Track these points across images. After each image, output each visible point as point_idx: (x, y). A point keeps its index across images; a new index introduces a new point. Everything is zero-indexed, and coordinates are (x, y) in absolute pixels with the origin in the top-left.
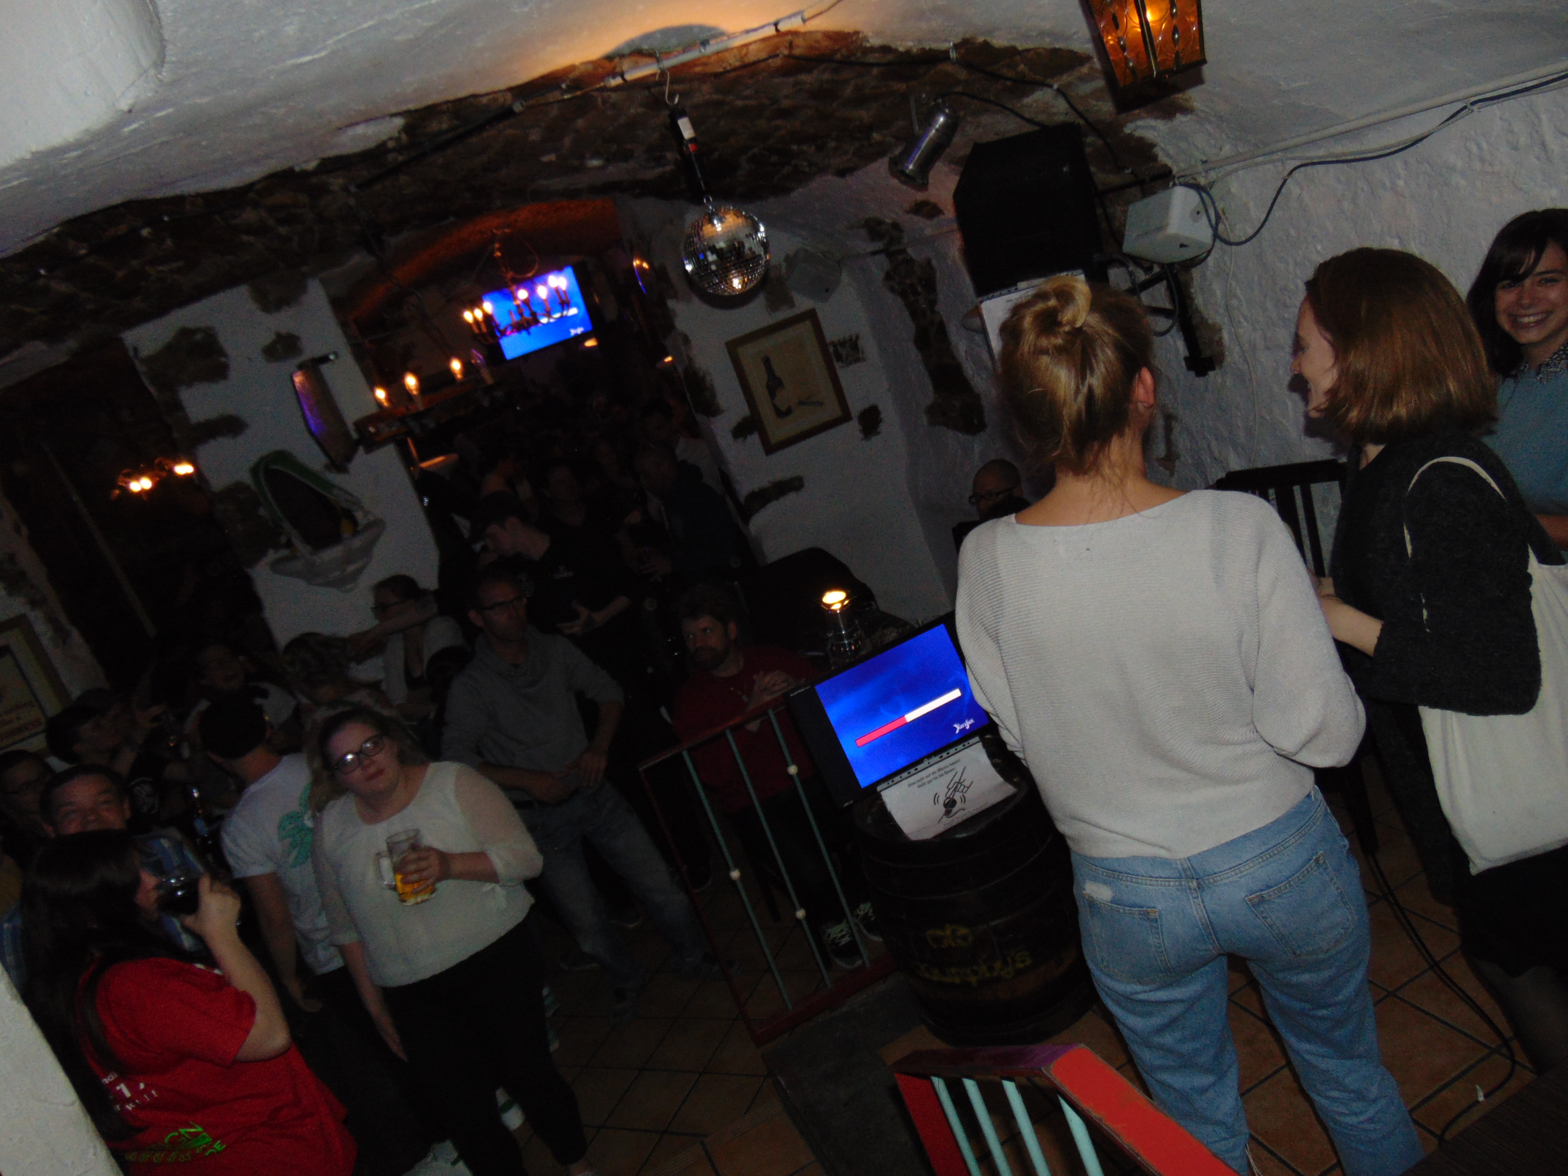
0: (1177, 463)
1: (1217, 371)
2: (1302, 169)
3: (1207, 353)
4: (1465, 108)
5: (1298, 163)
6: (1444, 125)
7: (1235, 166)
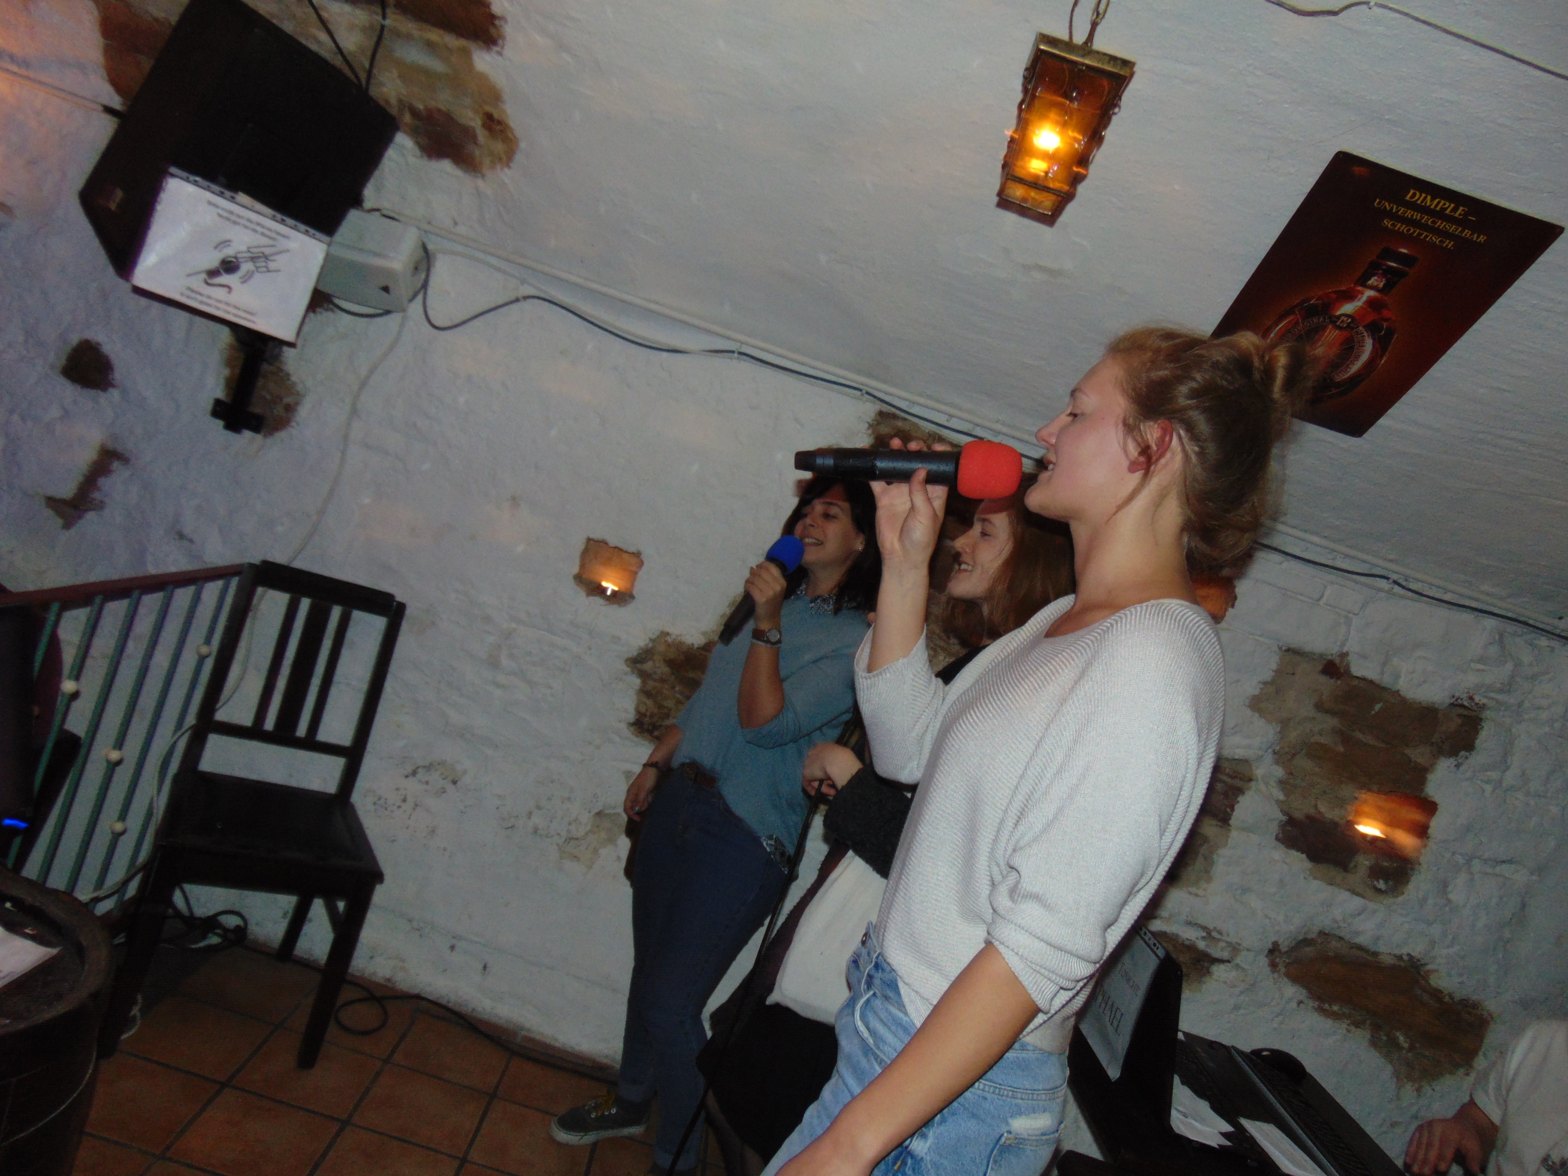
0: (90, 516)
1: (259, 437)
2: (536, 301)
3: (257, 410)
4: (733, 352)
5: (537, 293)
6: (706, 353)
7: (460, 248)
